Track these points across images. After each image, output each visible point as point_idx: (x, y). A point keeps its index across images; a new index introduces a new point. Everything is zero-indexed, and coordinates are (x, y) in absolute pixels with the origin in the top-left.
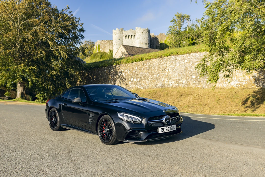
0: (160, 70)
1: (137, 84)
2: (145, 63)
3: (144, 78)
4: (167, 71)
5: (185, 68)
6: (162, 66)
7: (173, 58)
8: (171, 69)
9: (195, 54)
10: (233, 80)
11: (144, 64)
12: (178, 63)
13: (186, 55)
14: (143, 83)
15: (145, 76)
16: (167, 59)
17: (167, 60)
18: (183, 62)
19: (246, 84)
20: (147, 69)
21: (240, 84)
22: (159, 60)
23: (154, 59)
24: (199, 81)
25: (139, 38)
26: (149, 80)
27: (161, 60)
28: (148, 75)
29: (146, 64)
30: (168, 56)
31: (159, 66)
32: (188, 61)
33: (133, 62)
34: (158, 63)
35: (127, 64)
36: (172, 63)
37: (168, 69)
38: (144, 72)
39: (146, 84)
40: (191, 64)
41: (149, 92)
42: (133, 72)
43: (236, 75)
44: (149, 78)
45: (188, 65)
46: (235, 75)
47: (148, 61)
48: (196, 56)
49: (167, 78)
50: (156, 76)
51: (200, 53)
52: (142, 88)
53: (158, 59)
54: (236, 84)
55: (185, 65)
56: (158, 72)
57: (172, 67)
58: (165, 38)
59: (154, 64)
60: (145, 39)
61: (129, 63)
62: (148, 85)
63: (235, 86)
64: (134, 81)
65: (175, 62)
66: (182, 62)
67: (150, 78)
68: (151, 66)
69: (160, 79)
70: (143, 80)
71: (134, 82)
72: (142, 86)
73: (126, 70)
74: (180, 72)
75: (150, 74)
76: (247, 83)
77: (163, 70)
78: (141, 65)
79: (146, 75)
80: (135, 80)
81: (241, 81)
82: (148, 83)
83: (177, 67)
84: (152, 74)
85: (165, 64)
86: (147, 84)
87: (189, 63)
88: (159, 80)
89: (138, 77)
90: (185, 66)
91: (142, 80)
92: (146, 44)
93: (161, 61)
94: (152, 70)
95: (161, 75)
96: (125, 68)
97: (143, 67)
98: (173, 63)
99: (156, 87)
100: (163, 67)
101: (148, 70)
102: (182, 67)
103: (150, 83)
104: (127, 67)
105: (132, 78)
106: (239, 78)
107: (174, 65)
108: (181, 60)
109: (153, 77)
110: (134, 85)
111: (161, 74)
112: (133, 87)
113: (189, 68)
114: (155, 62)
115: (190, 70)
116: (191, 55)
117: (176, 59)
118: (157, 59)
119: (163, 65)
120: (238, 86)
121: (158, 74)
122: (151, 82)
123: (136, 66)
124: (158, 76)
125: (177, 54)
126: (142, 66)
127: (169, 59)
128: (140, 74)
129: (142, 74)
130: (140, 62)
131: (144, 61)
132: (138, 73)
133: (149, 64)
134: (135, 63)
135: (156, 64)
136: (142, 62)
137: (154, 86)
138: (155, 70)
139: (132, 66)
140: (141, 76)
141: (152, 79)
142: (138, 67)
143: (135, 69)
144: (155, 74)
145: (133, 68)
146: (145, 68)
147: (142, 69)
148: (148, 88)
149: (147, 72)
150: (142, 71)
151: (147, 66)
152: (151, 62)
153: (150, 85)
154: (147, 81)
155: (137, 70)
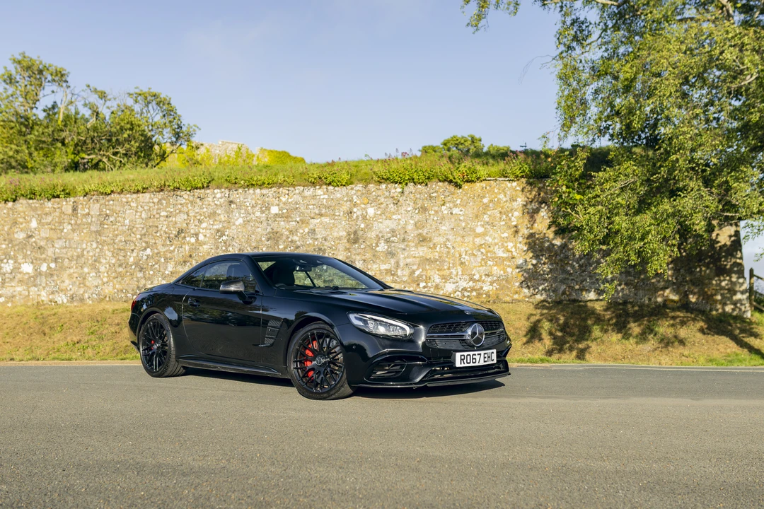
0: (158, 235)
1: (35, 286)
2: (80, 206)
3: (74, 262)
4: (188, 239)
5: (269, 233)
6: (164, 223)
7: (218, 196)
8: (208, 235)
9: (312, 190)
10: (453, 276)
11: (75, 209)
12: (242, 216)
13: (273, 189)
14: (67, 282)
15: (83, 255)
16: (191, 198)
17: (191, 202)
18: (262, 212)
19: (494, 288)
20: (93, 228)
21: (475, 290)
22: (150, 198)
23: (128, 196)
24: (327, 279)
26: (102, 269)
27: (164, 202)
28: (95, 249)
29: (87, 211)
30: (197, 188)
31: (151, 220)
32: (285, 211)
33: (14, 201)
34: (149, 210)
36: (214, 214)
37: (192, 231)
38: (76, 238)
39: (84, 284)
40: (295, 221)
42: (17, 239)
43: (462, 263)
44: (100, 263)
45: (282, 223)
46: (458, 263)
47: (97, 201)
48: (314, 197)
49: (188, 264)
50: (135, 254)
51: (331, 188)
52: (61, 298)
53: (147, 195)
54: (460, 290)
55: (270, 222)
56: (146, 242)
57: (215, 227)
59: (128, 212)
62: (96, 287)
63: (459, 293)
64: (20, 273)
65: (229, 212)
66: (258, 214)
67: (104, 261)
68: (111, 219)
69: (156, 266)
70: (72, 271)
71: (19, 276)
72: (65, 291)
74: (250, 246)
76: (498, 287)
77: (171, 235)
78: (62, 213)
79: (83, 250)
80: (27, 268)
81: (478, 281)
82: (97, 282)
83: (233, 227)
85: (182, 215)
86: (88, 284)
87: (287, 217)
88: (151, 273)
89: (44, 256)
90: (269, 227)
91: (62, 268)
93: (162, 204)
94: (117, 235)
95: (159, 253)
97: (73, 222)
98: (219, 215)
100: (171, 224)
101: (99, 233)
102: (260, 230)
103: (105, 280)
105: (11, 262)
106: (472, 270)
107: (223, 219)
108: (253, 206)
109: (121, 258)
110: (19, 289)
111: (162, 249)
112: (13, 296)
113: (287, 233)
114: (133, 204)
115: (292, 241)
116: (297, 191)
117: (231, 202)
118: (141, 195)
119: (170, 219)
120: (469, 294)
121: (149, 250)
122: (109, 276)
123: (32, 213)
124: (148, 256)
125: (236, 183)
126: (66, 217)
127: (201, 199)
128: (53, 246)
129: (66, 247)
130: (57, 199)
131: (76, 199)
132: (45, 243)
133: (104, 210)
134: (28, 203)
135: (137, 212)
136: (64, 203)
137: (124, 291)
138: (132, 235)
139: (11, 212)
140: (57, 255)
141: (117, 265)
142: (43, 221)
143: (24, 225)
144: (133, 250)
145: (15, 223)
146: (82, 226)
147: (67, 228)
148: (93, 301)
149: (91, 239)
150: (63, 234)
151: (92, 217)
152: (113, 205)
153: (103, 287)
154: (91, 275)
155: (36, 232)
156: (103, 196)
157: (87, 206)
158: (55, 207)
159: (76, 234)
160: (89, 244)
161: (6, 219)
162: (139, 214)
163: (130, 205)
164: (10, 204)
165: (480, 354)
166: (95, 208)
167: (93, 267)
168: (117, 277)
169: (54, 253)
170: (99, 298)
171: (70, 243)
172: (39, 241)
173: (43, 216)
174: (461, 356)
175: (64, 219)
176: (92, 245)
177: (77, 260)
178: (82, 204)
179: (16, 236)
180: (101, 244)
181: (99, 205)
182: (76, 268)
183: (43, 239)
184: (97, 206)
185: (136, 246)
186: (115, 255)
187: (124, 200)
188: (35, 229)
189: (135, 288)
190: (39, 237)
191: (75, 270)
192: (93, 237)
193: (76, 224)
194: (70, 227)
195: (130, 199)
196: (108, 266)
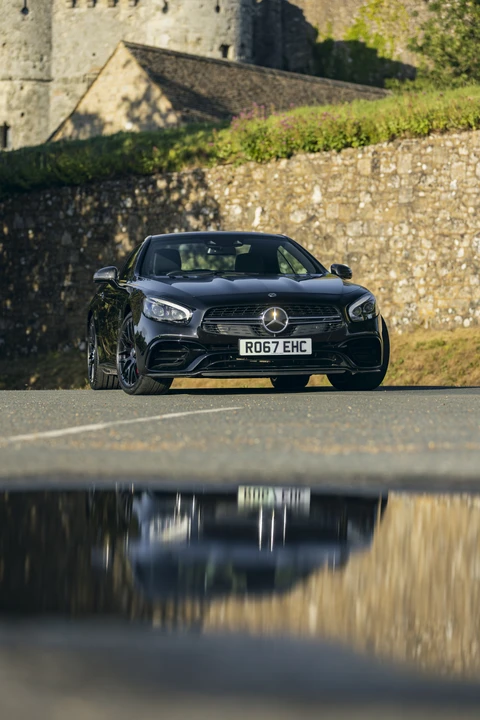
2: (383, 160)
3: (376, 261)
11: (375, 166)
15: (388, 248)
20: (403, 199)
23: (455, 136)
25: (172, 6)
26: (417, 272)
28: (404, 237)
29: (393, 167)
33: (289, 156)
35: (241, 170)
38: (378, 218)
39: (390, 299)
41: (434, 351)
42: (293, 224)
44: (414, 260)
47: (409, 148)
50: (466, 243)
58: (350, 13)
59: (455, 165)
60: (218, 9)
61: (260, 159)
62: (409, 304)
67: (419, 257)
68: (430, 180)
73: (238, 211)
75: (422, 233)
78: (357, 173)
79: (389, 238)
82: (410, 295)
84: (437, 230)
86: (396, 299)
92: (224, 49)
94: (439, 209)
96: (227, 192)
97: (373, 189)
99: (467, 322)
101: (411, 206)
103: (422, 291)
104: (240, 186)
109: (445, 251)
114: (463, 151)
122: (427, 285)
123: (314, 177)
126: (362, 180)
128: (345, 234)
129: (363, 235)
130: (349, 150)
131: (377, 147)
132: (332, 230)
133: (419, 164)
134: (308, 160)
135: (468, 164)
136: (360, 156)
137: (450, 311)
138: (462, 208)
139: (284, 177)
140: (350, 250)
141: (439, 264)
142: (330, 190)
143: (303, 198)
144: (462, 236)
145: (291, 196)
146: (386, 196)
147: (365, 200)
148: (404, 331)
149: (400, 219)
150: (358, 211)
151: (401, 179)
152: (431, 155)
153: (419, 305)
154: (401, 283)
155: (321, 210)
156: (418, 139)
157: (394, 159)
158: (347, 162)
159: (377, 211)
160: (396, 228)
161: (278, 190)
162: (471, 168)
163: (457, 153)
164: (284, 162)
165: (277, 343)
166: (405, 162)
167: (405, 269)
168: (439, 286)
169: (347, 247)
170: (414, 325)
171: (368, 226)
172: (324, 226)
173: (331, 181)
174: (247, 343)
175: (359, 185)
176: (401, 228)
177: (379, 257)
178: (386, 155)
179: (292, 218)
180: (414, 227)
181: (410, 155)
182: (379, 271)
183: (330, 221)
184: (408, 157)
185: (467, 227)
186: (436, 246)
187: (449, 144)
188: (319, 204)
189: (467, 305)
190: (323, 219)
191: (378, 276)
192: (403, 215)
193: (377, 192)
194: (368, 199)
195: (458, 143)
196: (425, 266)
